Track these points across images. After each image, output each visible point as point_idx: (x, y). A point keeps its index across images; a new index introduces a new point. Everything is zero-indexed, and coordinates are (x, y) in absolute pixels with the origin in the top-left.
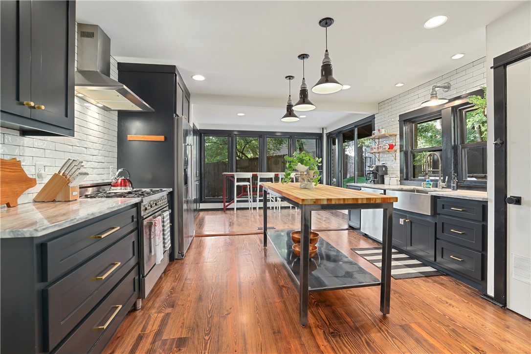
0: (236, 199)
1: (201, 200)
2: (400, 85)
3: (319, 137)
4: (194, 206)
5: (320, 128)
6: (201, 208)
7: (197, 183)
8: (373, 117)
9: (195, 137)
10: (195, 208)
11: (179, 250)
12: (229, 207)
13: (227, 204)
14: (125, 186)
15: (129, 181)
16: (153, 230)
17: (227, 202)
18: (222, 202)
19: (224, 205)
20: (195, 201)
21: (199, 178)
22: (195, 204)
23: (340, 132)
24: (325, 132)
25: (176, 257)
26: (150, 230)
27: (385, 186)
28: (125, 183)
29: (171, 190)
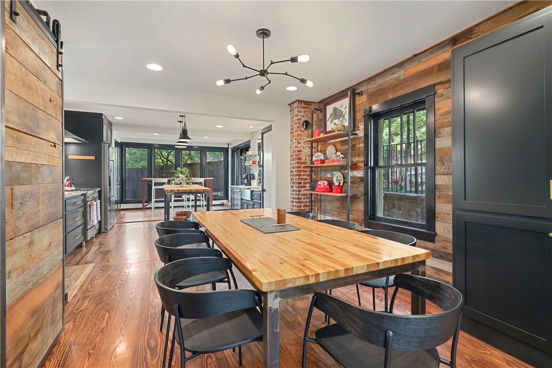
0: (153, 200)
1: (122, 200)
2: (252, 127)
3: (225, 150)
4: (115, 207)
5: (226, 144)
6: (121, 208)
7: (119, 187)
8: (250, 140)
9: (117, 148)
10: (116, 208)
11: (105, 227)
12: (148, 206)
13: (146, 204)
14: (71, 186)
15: (73, 184)
16: (92, 208)
17: (146, 202)
18: (141, 203)
19: (143, 205)
20: (117, 202)
21: (120, 183)
22: (116, 205)
23: (238, 148)
24: (230, 147)
25: (103, 231)
26: (90, 208)
27: (252, 187)
28: (71, 184)
29: (100, 189)
